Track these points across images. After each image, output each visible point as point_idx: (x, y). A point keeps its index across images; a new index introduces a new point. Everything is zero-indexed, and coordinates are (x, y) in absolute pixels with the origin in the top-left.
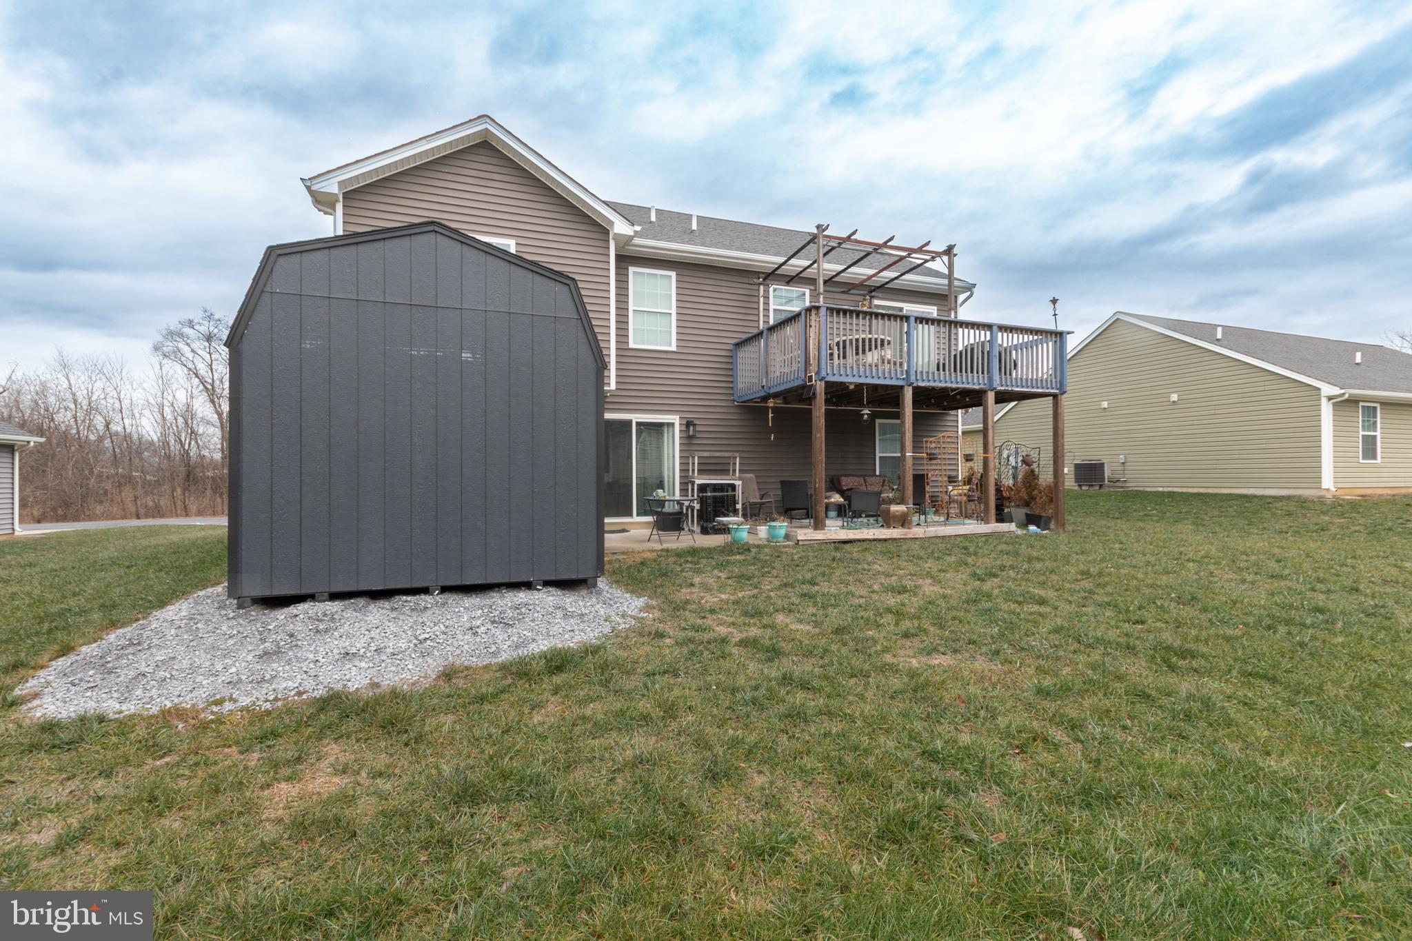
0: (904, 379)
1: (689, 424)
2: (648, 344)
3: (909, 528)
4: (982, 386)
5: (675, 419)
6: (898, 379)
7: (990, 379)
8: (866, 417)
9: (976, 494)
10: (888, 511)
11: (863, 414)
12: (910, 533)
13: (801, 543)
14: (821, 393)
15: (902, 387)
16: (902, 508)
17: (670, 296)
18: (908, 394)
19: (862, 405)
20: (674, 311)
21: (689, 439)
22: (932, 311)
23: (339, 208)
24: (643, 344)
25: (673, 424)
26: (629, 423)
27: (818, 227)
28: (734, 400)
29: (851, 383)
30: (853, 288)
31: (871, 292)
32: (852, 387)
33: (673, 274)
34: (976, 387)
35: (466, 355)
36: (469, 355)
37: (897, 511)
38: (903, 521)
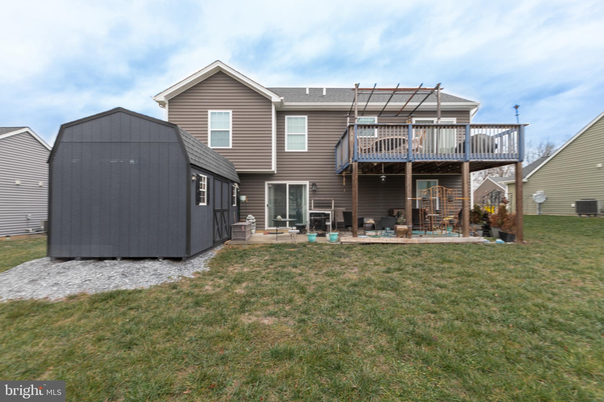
0: (406, 159)
1: (313, 185)
2: (294, 149)
3: (410, 238)
4: (460, 160)
5: (307, 183)
6: (402, 159)
7: (465, 156)
8: (383, 179)
9: (456, 221)
10: (396, 228)
11: (382, 178)
12: (409, 240)
13: (343, 243)
14: (355, 168)
15: (405, 164)
16: (405, 227)
17: (304, 127)
18: (409, 167)
19: (381, 173)
20: (306, 133)
21: (314, 192)
22: (453, 120)
23: (167, 106)
24: (292, 149)
25: (305, 185)
26: (285, 185)
27: (356, 85)
28: (336, 173)
29: (375, 162)
30: (399, 114)
31: (411, 114)
32: (375, 164)
33: (306, 117)
34: (455, 160)
35: (132, 161)
36: (133, 161)
37: (401, 229)
38: (406, 234)
